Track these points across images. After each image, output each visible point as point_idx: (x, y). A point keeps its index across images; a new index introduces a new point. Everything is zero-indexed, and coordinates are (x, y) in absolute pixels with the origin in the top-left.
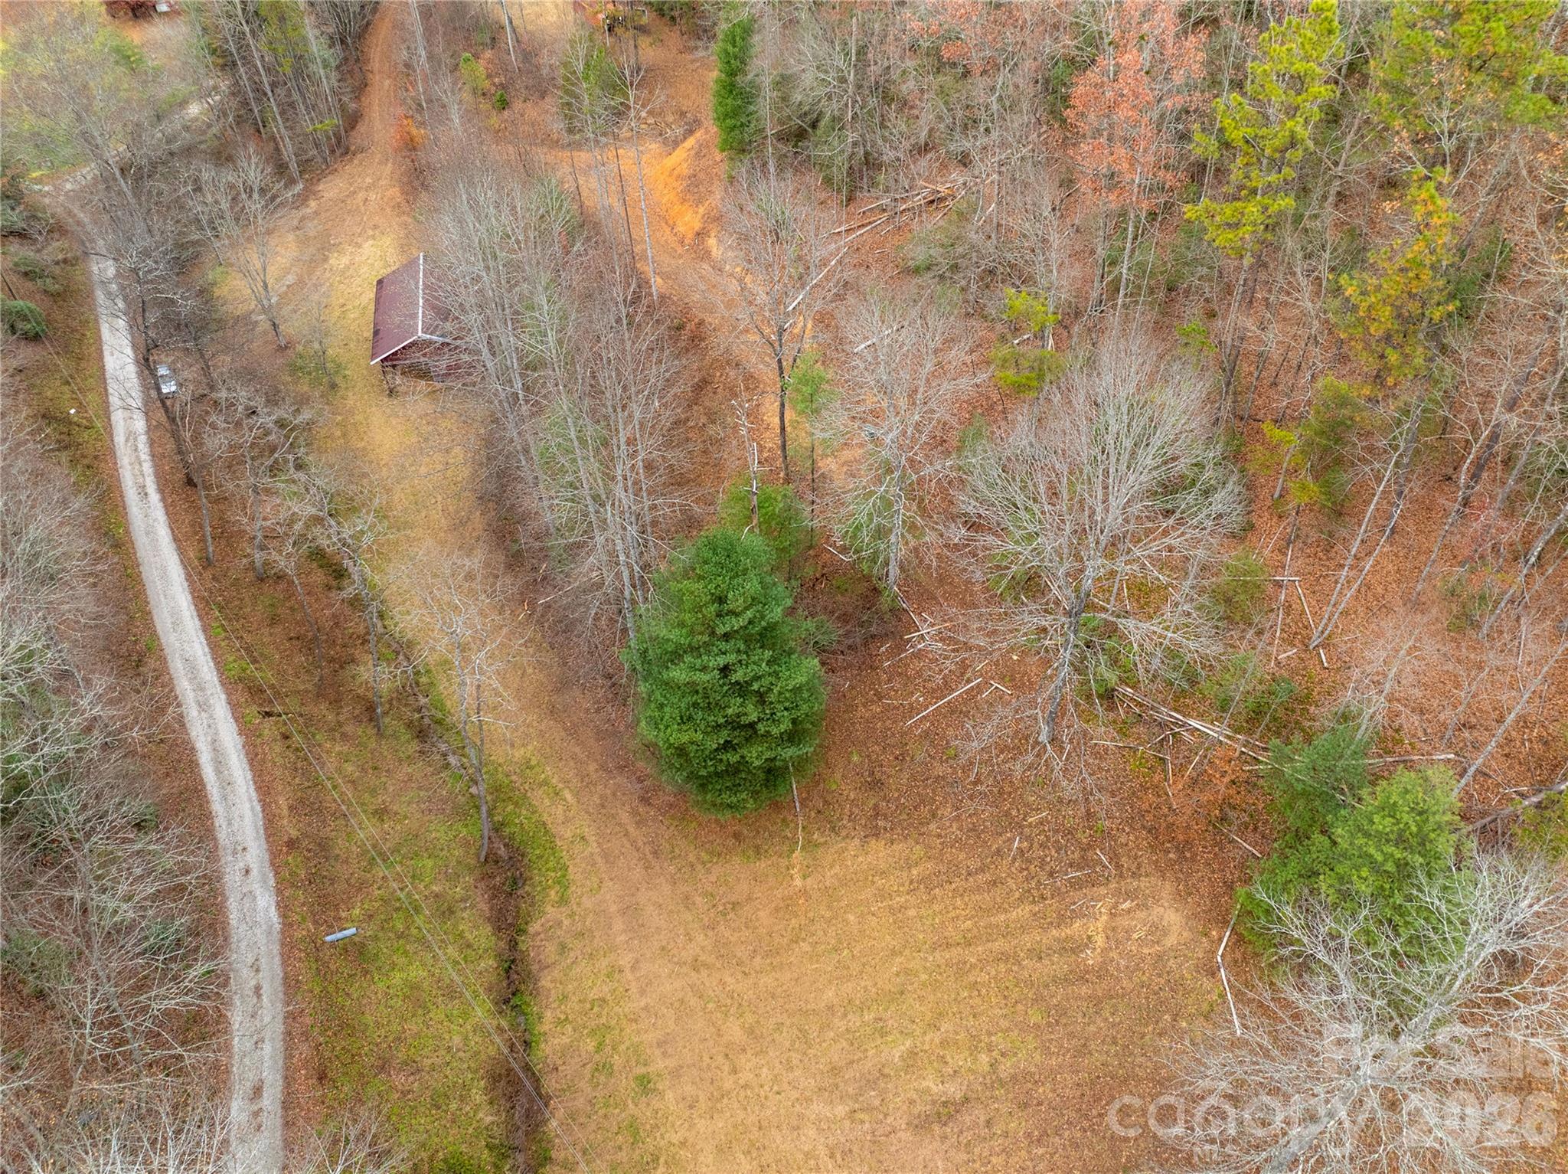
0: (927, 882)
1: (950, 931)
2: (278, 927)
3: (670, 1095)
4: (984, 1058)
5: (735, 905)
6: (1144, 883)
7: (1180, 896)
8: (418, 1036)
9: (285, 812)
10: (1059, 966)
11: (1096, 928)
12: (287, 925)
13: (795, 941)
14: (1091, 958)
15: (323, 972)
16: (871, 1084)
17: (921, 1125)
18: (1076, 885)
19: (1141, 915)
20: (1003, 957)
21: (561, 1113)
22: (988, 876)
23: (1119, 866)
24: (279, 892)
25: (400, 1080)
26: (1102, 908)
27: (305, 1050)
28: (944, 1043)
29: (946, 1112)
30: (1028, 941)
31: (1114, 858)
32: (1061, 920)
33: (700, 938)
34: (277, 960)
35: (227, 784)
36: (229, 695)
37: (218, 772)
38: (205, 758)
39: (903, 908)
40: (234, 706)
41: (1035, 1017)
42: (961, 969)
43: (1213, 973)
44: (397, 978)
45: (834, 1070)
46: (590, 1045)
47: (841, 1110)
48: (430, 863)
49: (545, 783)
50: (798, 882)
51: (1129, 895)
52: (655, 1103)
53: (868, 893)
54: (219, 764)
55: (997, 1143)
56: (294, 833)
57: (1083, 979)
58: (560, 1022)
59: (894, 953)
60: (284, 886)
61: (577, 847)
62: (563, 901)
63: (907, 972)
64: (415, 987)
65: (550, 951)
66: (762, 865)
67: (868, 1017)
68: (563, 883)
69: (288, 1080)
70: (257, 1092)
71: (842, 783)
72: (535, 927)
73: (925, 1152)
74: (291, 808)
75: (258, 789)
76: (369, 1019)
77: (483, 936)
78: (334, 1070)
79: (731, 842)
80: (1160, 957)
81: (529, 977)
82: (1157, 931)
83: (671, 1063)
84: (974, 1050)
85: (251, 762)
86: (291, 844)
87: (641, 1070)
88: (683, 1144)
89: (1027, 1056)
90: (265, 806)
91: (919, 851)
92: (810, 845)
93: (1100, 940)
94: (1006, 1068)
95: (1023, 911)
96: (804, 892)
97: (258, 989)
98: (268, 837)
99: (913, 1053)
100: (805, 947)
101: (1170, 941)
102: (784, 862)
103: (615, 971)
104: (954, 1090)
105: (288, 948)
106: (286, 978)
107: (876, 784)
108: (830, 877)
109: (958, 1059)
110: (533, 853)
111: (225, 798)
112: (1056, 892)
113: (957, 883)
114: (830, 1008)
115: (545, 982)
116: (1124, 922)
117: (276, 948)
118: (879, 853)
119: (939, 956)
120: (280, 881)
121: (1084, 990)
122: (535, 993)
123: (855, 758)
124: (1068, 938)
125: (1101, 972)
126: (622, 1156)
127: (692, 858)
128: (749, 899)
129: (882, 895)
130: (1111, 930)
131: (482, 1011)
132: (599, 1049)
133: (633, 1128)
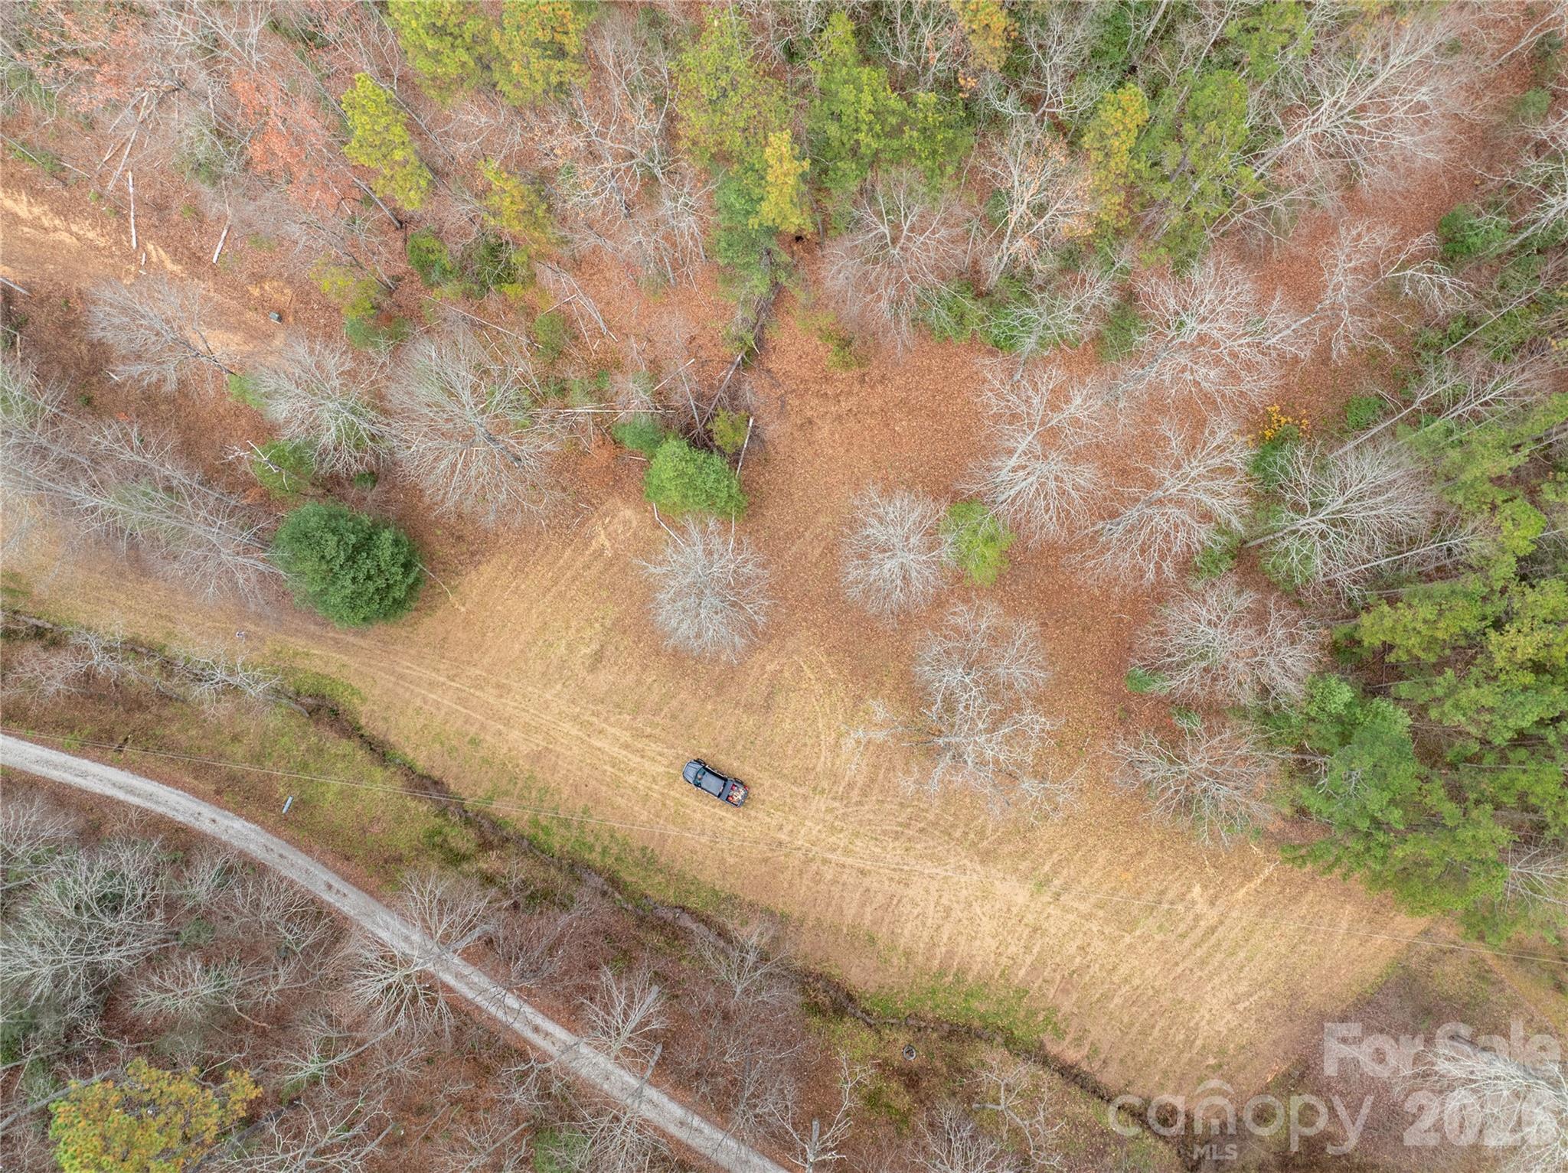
0: (519, 569)
1: (545, 583)
2: (259, 828)
3: (488, 738)
4: (597, 625)
5: (444, 639)
6: (607, 505)
7: (626, 501)
8: (364, 808)
9: (196, 782)
10: (599, 565)
11: (602, 538)
12: (262, 824)
13: (484, 635)
14: (609, 553)
15: (301, 826)
16: (562, 668)
17: (593, 669)
18: (581, 525)
19: (616, 520)
20: (574, 579)
21: (451, 781)
22: (542, 547)
23: (593, 505)
24: (240, 816)
25: (376, 829)
26: (599, 528)
27: (329, 857)
28: (578, 631)
29: (598, 657)
30: (579, 564)
31: (589, 502)
32: (586, 545)
33: (442, 666)
34: (275, 840)
35: (150, 797)
36: (87, 758)
37: (139, 795)
38: (121, 796)
39: (517, 587)
40: (99, 760)
41: (604, 594)
42: (561, 595)
43: (659, 527)
44: (330, 796)
45: (544, 674)
46: (437, 746)
47: (559, 687)
48: (286, 739)
49: (296, 654)
50: (463, 609)
51: (606, 515)
52: (485, 745)
53: (498, 592)
54: (131, 791)
55: (625, 654)
56: (214, 787)
57: (612, 565)
58: (415, 749)
59: (529, 609)
60: (239, 811)
61: (345, 672)
62: (364, 700)
63: (541, 613)
64: (341, 792)
65: (381, 726)
66: (440, 613)
67: (540, 643)
68: (355, 692)
69: (337, 872)
70: (330, 887)
71: (444, 549)
72: (363, 721)
73: (602, 677)
74: (196, 778)
75: (168, 785)
76: (337, 822)
77: (345, 746)
78: (349, 852)
79: (415, 614)
80: (635, 534)
81: (382, 744)
82: (626, 523)
83: (477, 725)
84: (591, 626)
85: (147, 776)
86: (218, 792)
87: (467, 739)
88: (510, 750)
89: (612, 612)
90: (183, 788)
91: (504, 556)
92: (453, 589)
93: (607, 544)
94: (608, 623)
95: (568, 552)
96: (469, 612)
97: (281, 856)
98: (203, 799)
99: (569, 645)
100: (490, 634)
101: (634, 524)
102: (448, 605)
103: (418, 711)
104: (595, 646)
105: (274, 831)
106: (288, 842)
107: (460, 538)
108: (475, 595)
109: (588, 633)
110: (327, 691)
111: (158, 803)
112: (575, 535)
113: (532, 559)
114: (522, 651)
115: (392, 739)
116: (611, 529)
117: (268, 836)
118: (488, 570)
119: (549, 597)
120: (234, 811)
121: (615, 569)
122: (392, 747)
123: (439, 532)
124: (595, 551)
125: (617, 556)
126: (490, 775)
127: (404, 634)
128: (448, 632)
129: (505, 588)
130: (609, 536)
131: (378, 773)
132: (442, 744)
133: (485, 760)
